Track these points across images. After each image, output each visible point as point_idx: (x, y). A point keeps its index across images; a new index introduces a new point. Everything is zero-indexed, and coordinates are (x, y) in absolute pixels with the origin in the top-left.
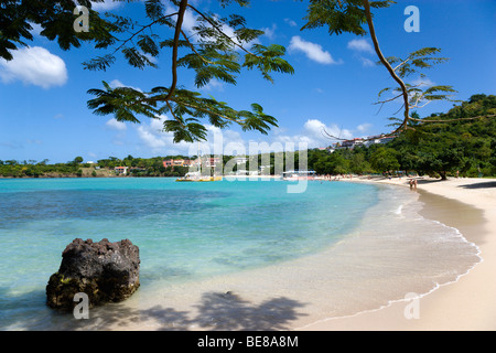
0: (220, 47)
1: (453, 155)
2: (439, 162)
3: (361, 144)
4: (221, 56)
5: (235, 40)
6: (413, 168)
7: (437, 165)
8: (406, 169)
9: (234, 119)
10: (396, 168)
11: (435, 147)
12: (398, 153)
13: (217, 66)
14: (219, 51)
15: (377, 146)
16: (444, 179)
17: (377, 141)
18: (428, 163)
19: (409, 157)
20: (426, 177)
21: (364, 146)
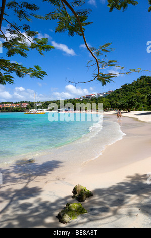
0: (19, 39)
1: (133, 101)
2: (127, 104)
3: (94, 97)
4: (20, 43)
5: (26, 36)
6: (116, 107)
7: (126, 106)
8: (113, 108)
9: (27, 73)
10: (109, 107)
11: (126, 98)
12: (110, 101)
13: (18, 48)
14: (19, 41)
15: (101, 97)
16: (129, 112)
17: (101, 96)
18: (123, 105)
19: (115, 102)
20: (122, 111)
21: (95, 98)
